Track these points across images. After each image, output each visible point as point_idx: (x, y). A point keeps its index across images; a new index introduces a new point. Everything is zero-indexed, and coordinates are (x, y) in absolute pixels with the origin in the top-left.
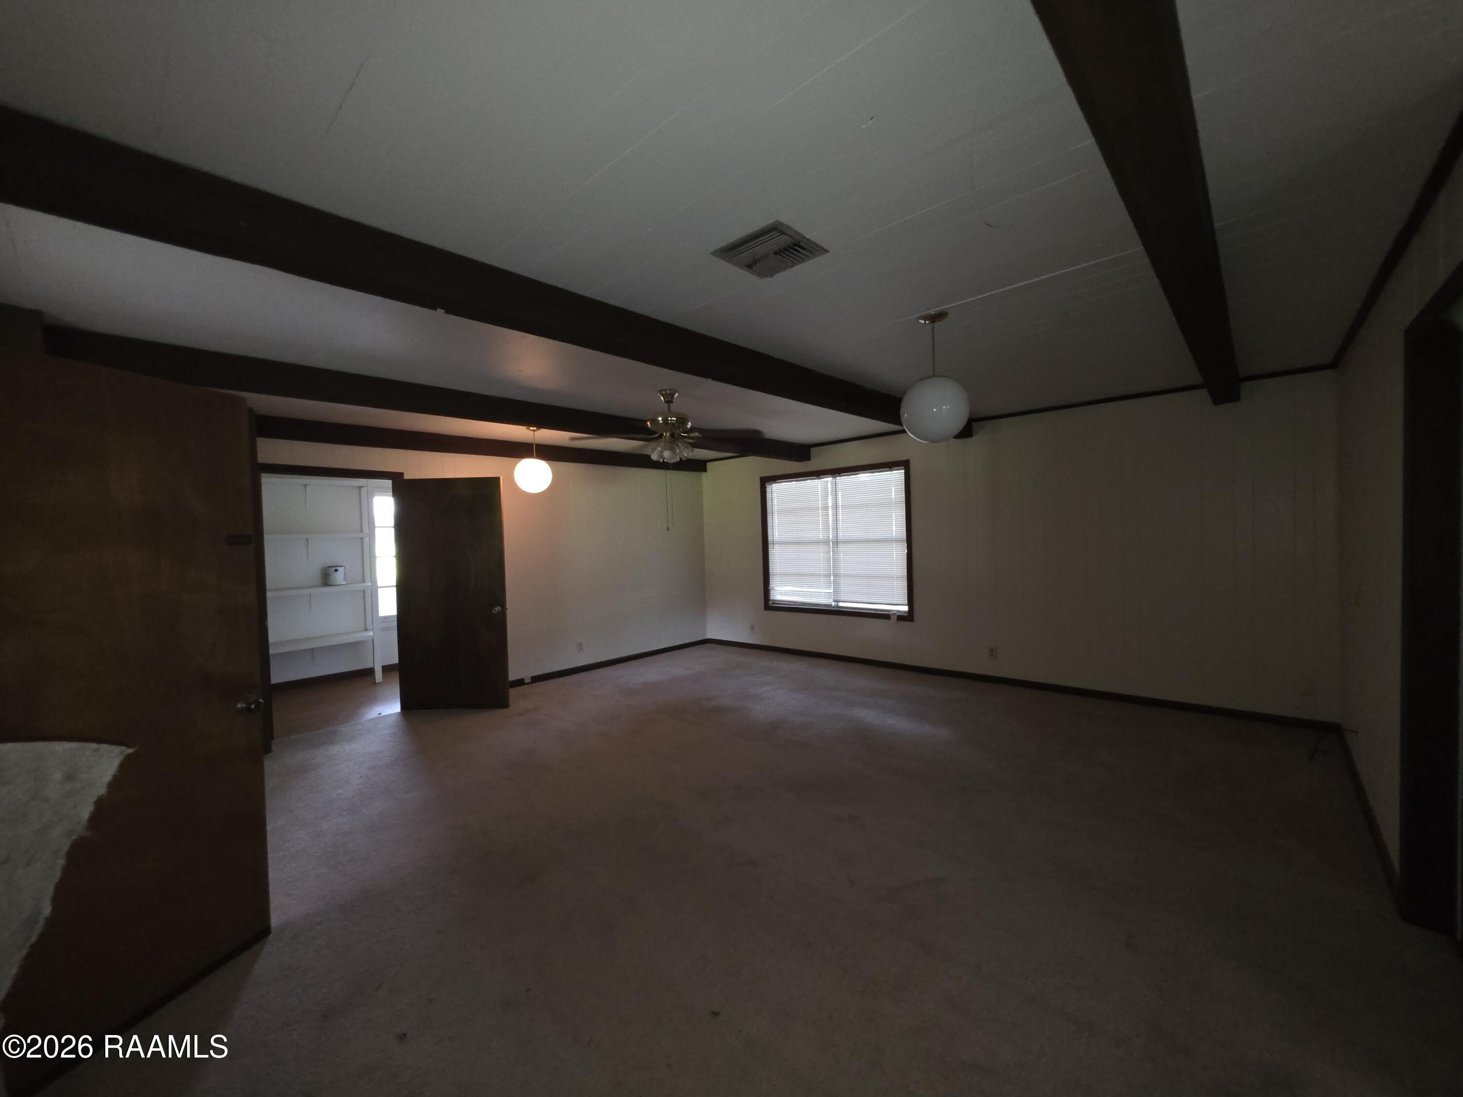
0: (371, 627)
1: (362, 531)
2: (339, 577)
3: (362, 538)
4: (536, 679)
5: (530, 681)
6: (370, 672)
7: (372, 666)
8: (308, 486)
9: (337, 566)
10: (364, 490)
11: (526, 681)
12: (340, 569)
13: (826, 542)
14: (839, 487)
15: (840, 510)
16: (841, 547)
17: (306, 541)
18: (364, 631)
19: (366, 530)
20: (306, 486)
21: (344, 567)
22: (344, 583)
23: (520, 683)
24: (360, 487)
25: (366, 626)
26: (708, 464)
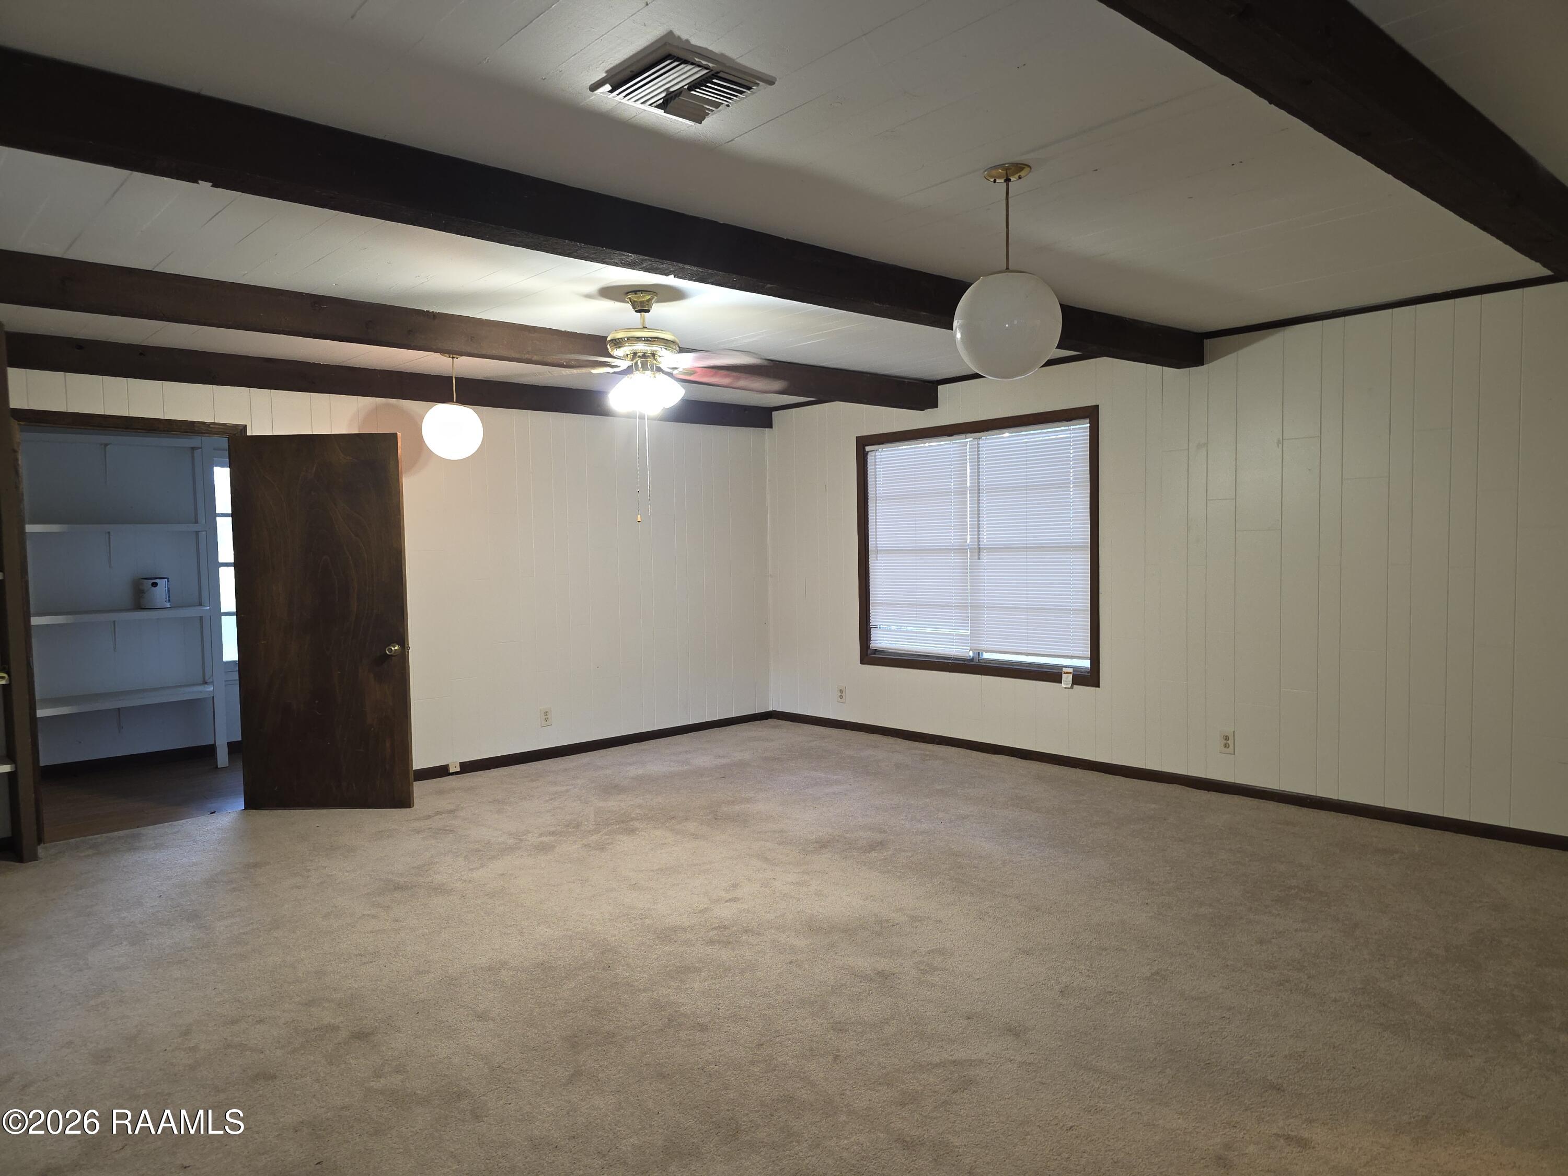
0: (211, 680)
1: (196, 522)
2: (160, 593)
3: (197, 533)
4: (468, 767)
5: (458, 769)
6: (209, 751)
7: (213, 743)
8: (109, 446)
9: (156, 578)
10: (197, 453)
11: (451, 770)
12: (162, 583)
13: (962, 550)
14: (984, 454)
15: (984, 497)
16: (985, 558)
17: (107, 535)
18: (200, 684)
19: (202, 520)
20: (106, 445)
21: (168, 579)
22: (168, 605)
23: (441, 772)
24: (193, 449)
25: (204, 678)
26: (775, 414)
